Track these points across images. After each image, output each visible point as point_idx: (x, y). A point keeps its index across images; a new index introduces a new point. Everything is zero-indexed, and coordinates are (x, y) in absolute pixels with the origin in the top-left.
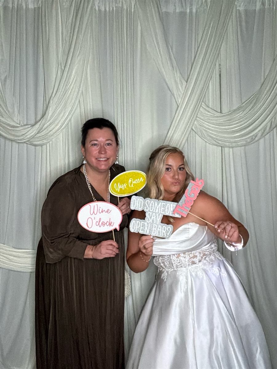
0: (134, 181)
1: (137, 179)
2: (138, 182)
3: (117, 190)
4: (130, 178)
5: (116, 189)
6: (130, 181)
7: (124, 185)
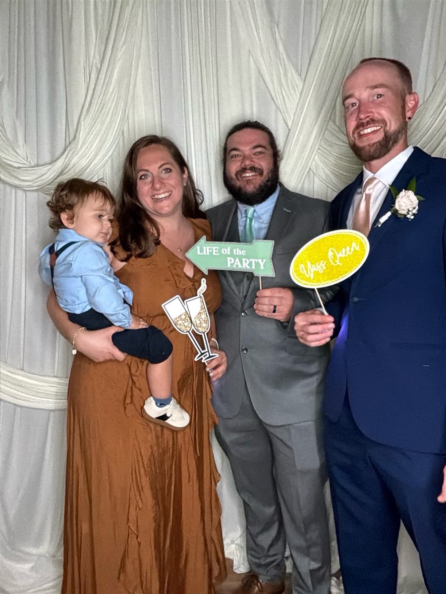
0: (338, 253)
1: (346, 248)
2: (348, 253)
3: (308, 277)
4: (329, 248)
5: (306, 274)
6: (330, 254)
7: (321, 264)
